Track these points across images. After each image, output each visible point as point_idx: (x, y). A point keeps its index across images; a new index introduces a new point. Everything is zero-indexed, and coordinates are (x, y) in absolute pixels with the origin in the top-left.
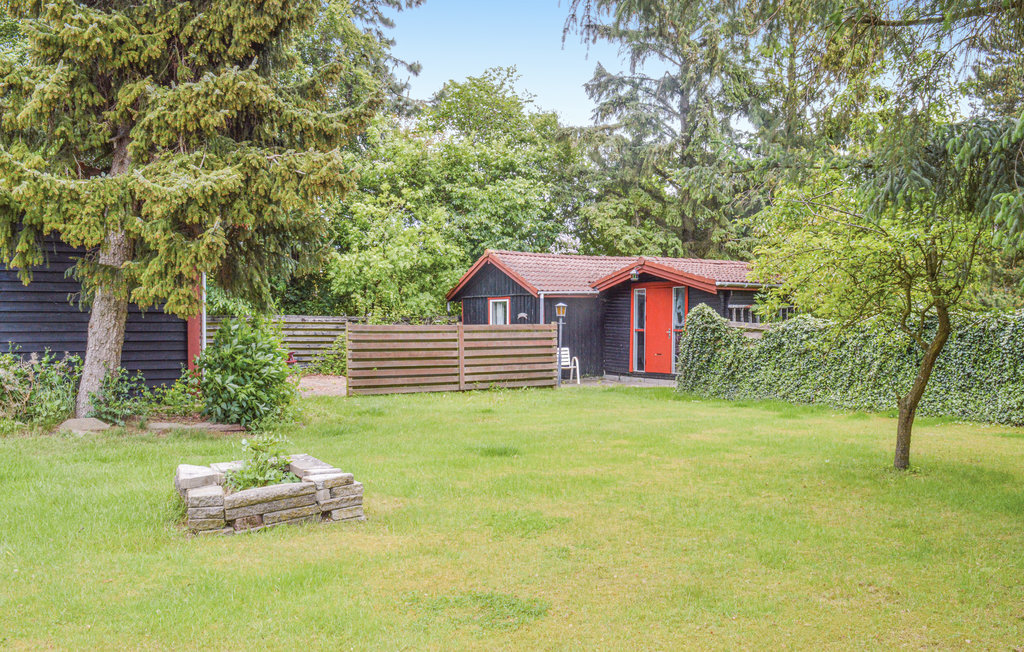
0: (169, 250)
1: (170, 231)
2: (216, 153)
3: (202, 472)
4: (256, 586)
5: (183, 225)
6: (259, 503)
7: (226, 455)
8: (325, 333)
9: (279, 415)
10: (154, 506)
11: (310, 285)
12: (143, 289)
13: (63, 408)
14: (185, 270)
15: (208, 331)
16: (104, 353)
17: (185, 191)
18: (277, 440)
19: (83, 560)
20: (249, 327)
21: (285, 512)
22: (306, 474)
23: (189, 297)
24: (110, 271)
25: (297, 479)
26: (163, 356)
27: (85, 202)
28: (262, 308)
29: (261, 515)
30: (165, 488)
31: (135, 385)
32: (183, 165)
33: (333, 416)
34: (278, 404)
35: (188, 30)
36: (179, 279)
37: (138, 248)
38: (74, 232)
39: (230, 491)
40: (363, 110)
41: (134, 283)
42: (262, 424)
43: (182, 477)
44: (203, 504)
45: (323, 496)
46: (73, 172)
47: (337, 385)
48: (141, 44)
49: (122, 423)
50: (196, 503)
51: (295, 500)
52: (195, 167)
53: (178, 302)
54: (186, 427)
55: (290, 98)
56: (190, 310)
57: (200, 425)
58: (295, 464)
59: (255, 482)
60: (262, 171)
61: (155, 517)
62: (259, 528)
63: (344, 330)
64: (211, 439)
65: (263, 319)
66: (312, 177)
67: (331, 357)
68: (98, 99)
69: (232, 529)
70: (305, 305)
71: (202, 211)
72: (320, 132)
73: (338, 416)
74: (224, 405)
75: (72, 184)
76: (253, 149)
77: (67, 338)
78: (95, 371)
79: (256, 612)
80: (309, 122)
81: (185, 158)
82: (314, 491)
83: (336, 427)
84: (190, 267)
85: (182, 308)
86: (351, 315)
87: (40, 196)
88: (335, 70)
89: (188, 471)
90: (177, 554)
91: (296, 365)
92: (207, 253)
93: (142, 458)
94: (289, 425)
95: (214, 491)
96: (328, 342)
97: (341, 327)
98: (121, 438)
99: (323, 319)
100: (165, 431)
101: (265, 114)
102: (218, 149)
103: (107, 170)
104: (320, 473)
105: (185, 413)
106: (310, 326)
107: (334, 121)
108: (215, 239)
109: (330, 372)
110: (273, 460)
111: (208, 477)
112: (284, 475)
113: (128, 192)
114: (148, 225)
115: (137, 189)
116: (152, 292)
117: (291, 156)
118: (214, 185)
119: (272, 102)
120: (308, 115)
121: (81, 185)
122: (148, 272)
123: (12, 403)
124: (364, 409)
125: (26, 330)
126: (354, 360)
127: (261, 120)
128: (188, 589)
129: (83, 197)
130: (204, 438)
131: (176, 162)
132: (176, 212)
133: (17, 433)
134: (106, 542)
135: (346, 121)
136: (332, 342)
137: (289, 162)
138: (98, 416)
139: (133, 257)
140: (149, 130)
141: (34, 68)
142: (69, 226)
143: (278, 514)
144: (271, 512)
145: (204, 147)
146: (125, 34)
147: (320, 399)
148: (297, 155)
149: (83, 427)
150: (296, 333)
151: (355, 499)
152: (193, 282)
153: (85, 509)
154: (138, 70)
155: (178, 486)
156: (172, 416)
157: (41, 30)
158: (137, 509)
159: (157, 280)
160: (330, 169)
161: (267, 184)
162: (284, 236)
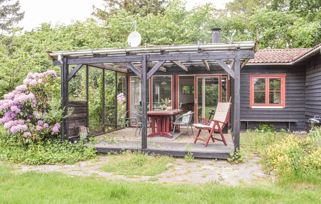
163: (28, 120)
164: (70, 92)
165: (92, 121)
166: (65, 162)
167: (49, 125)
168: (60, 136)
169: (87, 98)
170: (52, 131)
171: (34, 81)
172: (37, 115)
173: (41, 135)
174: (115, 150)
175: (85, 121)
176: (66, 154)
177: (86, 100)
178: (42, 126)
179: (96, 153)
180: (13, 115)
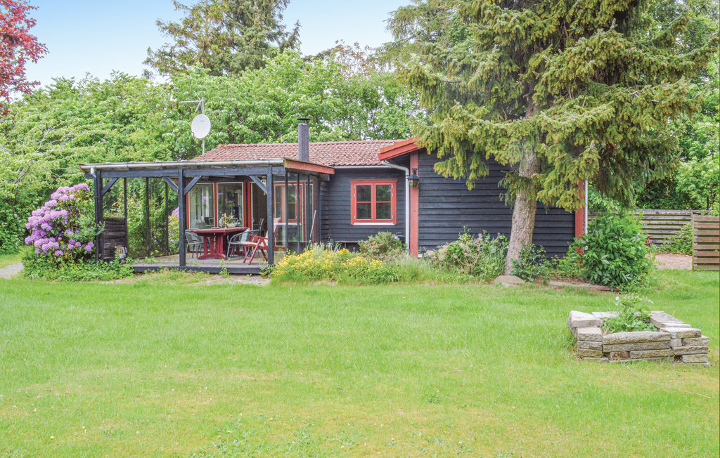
0: (561, 166)
1: (564, 151)
2: (593, 95)
3: (587, 317)
4: (625, 401)
5: (571, 147)
6: (628, 343)
7: (603, 306)
8: (674, 222)
9: (640, 281)
10: (554, 336)
11: (662, 187)
12: (544, 192)
13: (496, 268)
14: (571, 178)
15: (589, 220)
16: (522, 235)
17: (574, 124)
18: (641, 299)
19: (510, 365)
20: (618, 217)
21: (646, 352)
22: (663, 326)
23: (573, 197)
24: (525, 181)
25: (656, 329)
26: (557, 237)
27: (510, 136)
28: (625, 204)
29: (629, 352)
30: (561, 325)
31: (539, 256)
32: (571, 106)
33: (682, 284)
34: (639, 273)
35: (571, 12)
36: (568, 184)
37: (543, 165)
38: (503, 155)
39: (606, 332)
40: (707, 48)
41: (539, 188)
42: (627, 287)
43: (574, 319)
44: (588, 339)
45: (676, 344)
46: (502, 118)
47: (685, 262)
48: (542, 26)
49: (532, 280)
50: (583, 337)
51: (654, 344)
52: (579, 107)
53: (566, 200)
54: (574, 285)
55: (648, 49)
56: (574, 205)
57: (583, 285)
58: (654, 318)
59: (624, 328)
60: (626, 104)
61: (555, 344)
62: (626, 360)
63: (690, 220)
64: (591, 295)
65: (628, 212)
66: (663, 102)
67: (679, 240)
68: (515, 68)
69: (607, 359)
70: (659, 202)
71: (585, 136)
72: (672, 70)
73: (686, 285)
74: (600, 273)
75: (502, 126)
76: (620, 89)
77: (498, 224)
78: (516, 246)
79: (625, 420)
80: (663, 63)
81: (572, 101)
82: (669, 339)
83: (684, 293)
84: (575, 176)
85: (567, 204)
86: (695, 209)
87: (484, 135)
88: (682, 22)
89: (577, 316)
90: (570, 370)
91: (653, 245)
92: (585, 165)
93: (545, 304)
94: (647, 289)
95: (595, 331)
96: (676, 230)
97: (688, 218)
98: (531, 290)
99: (673, 212)
100: (560, 288)
101: (629, 63)
102: (595, 92)
103: (524, 115)
104: (674, 326)
105: (573, 276)
106: (663, 218)
107: (683, 59)
108: (591, 156)
109: (678, 252)
110: (638, 314)
111: (591, 321)
112: (646, 325)
113: (536, 129)
114: (549, 148)
115: (543, 124)
116: (550, 192)
117: (648, 90)
118: (594, 118)
119: (635, 53)
120: (662, 59)
121: (506, 125)
122: (548, 180)
123: (468, 264)
124: (706, 281)
125: (475, 219)
126: (699, 243)
127: (626, 69)
128: (577, 395)
129: (509, 133)
130: (586, 294)
131: (567, 105)
132: (568, 138)
133: (470, 282)
134: (524, 356)
135: (693, 59)
136: (679, 230)
137: (646, 94)
138: (518, 275)
139: (540, 171)
140: (546, 85)
141: (476, 54)
142: (500, 152)
143: (641, 353)
144: (636, 350)
145: (586, 92)
146: (532, 22)
147: (669, 272)
148: (653, 89)
149: (508, 281)
150: (652, 222)
151: (702, 349)
152: (576, 186)
153: (511, 333)
154: (541, 44)
155: (570, 324)
156: (564, 277)
157: (481, 29)
158: (543, 337)
159: (553, 186)
160: (677, 94)
161: (630, 112)
162: (643, 152)
163: (60, 238)
164: (105, 208)
165: (133, 243)
166: (100, 278)
167: (82, 244)
168: (94, 256)
169: (126, 214)
170: (84, 251)
171: (65, 196)
172: (69, 233)
173: (73, 254)
174: (152, 268)
175: (123, 240)
176: (101, 273)
177: (124, 217)
178: (74, 245)
179: (133, 272)
180: (42, 233)
